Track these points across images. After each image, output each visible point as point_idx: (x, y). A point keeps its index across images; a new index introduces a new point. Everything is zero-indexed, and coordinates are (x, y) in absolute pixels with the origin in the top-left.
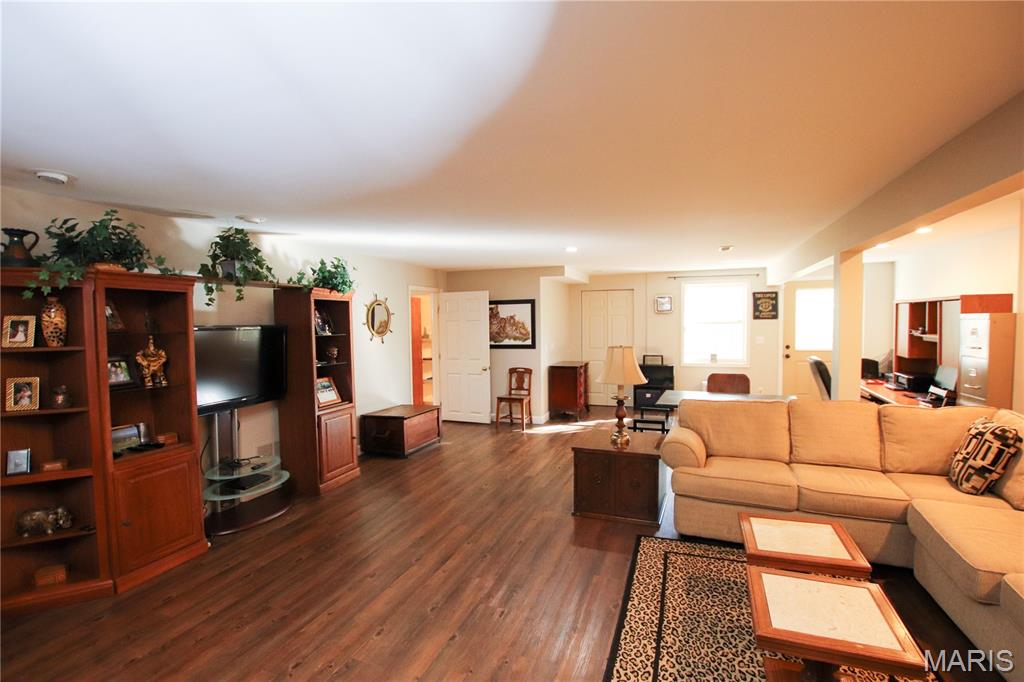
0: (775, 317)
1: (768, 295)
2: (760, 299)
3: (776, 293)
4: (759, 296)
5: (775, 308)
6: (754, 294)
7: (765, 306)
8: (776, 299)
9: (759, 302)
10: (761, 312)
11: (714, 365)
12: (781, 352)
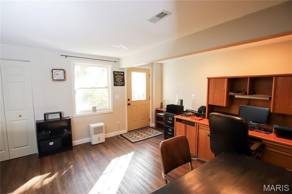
0: (123, 85)
1: (120, 73)
2: (116, 75)
3: (123, 73)
4: (116, 73)
5: (123, 80)
6: (114, 72)
7: (119, 79)
8: (123, 75)
9: (116, 77)
10: (117, 82)
11: (95, 113)
12: (126, 102)
